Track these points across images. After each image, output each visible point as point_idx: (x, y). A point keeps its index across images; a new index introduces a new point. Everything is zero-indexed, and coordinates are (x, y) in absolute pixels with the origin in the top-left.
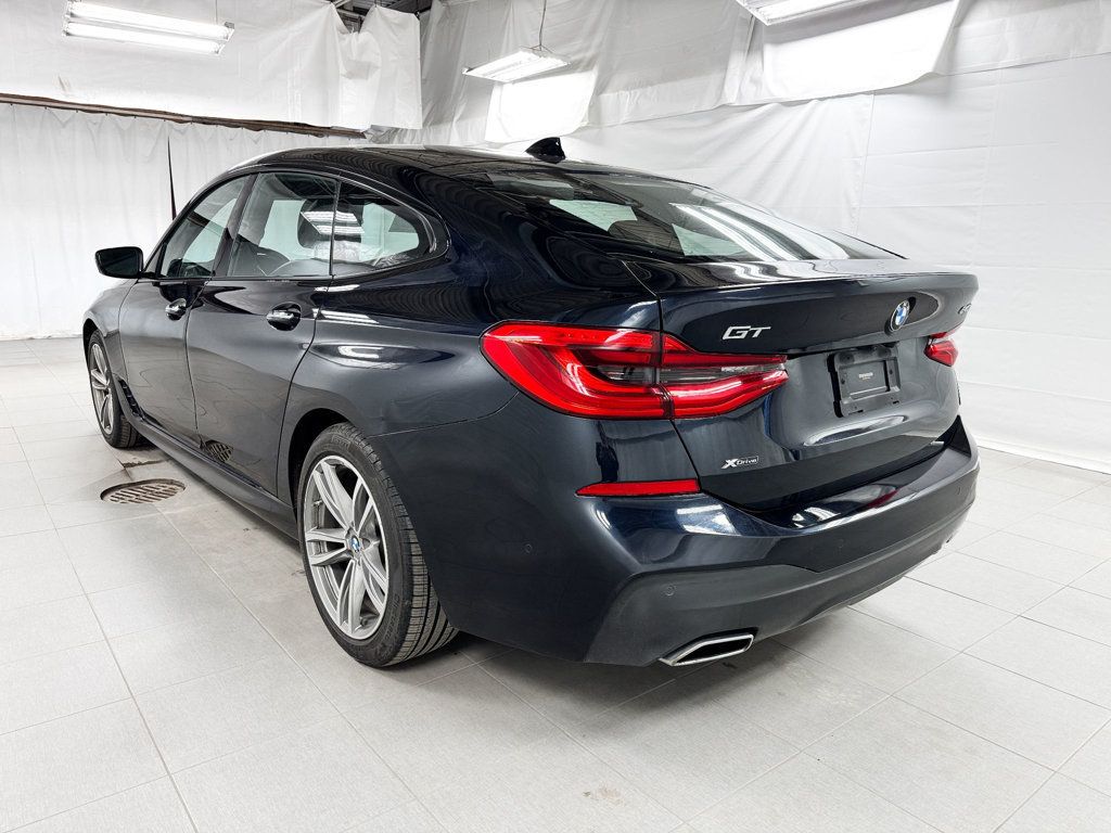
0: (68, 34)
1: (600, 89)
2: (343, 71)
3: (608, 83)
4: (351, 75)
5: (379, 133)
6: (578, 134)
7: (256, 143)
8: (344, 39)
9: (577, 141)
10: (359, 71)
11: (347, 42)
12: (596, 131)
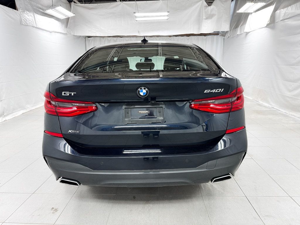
0: (136, 21)
1: (275, 10)
2: (204, 17)
3: (279, 7)
4: (207, 19)
5: (223, 33)
6: (268, 26)
7: (188, 40)
8: (206, 9)
9: (268, 28)
10: (210, 17)
11: (207, 9)
12: (273, 24)
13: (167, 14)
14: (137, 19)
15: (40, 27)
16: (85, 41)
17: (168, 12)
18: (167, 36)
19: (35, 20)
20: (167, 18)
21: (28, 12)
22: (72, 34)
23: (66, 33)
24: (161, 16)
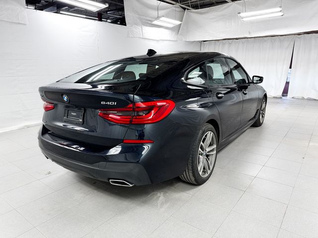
13: (279, 9)
14: (244, 19)
15: (147, 38)
16: (200, 45)
17: (281, 7)
18: (295, 34)
19: (142, 32)
20: (281, 14)
21: (136, 26)
22: (184, 40)
23: (176, 39)
24: (272, 13)
